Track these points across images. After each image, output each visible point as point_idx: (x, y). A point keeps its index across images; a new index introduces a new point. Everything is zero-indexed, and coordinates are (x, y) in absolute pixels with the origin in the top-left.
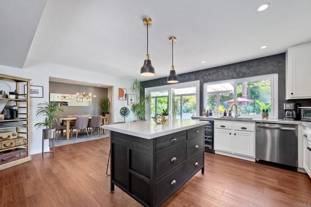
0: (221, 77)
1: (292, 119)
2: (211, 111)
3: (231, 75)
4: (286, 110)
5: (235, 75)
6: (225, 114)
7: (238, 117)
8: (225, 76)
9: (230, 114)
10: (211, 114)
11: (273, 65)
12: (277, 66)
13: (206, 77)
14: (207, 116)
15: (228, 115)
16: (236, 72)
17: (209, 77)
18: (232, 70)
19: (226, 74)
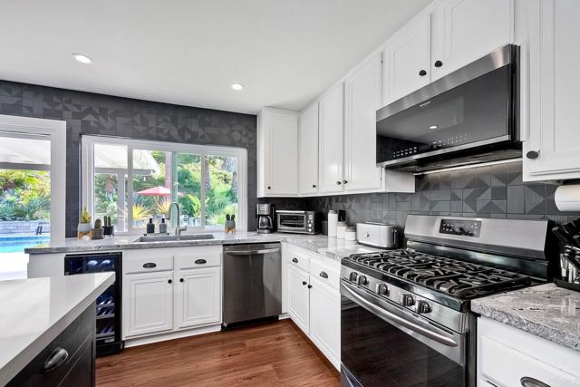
0: (141, 129)
1: (266, 231)
2: (107, 219)
3: (166, 131)
4: (259, 216)
5: (174, 133)
6: (151, 228)
7: (183, 234)
8: (149, 128)
9: (163, 228)
10: (108, 231)
11: (240, 132)
12: (246, 135)
13: (89, 118)
14: (94, 238)
15: (157, 230)
16: (177, 127)
17: (102, 120)
18: (169, 119)
19: (152, 124)
